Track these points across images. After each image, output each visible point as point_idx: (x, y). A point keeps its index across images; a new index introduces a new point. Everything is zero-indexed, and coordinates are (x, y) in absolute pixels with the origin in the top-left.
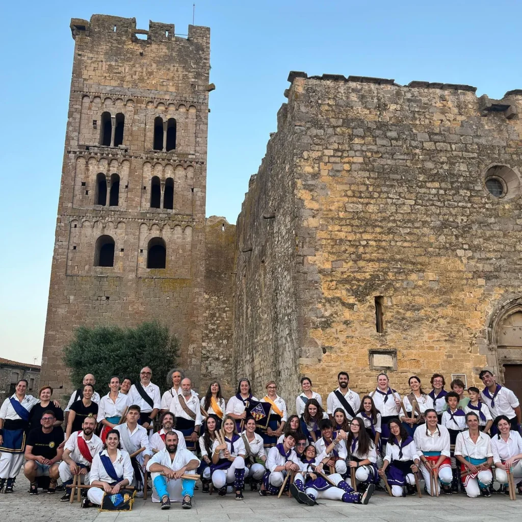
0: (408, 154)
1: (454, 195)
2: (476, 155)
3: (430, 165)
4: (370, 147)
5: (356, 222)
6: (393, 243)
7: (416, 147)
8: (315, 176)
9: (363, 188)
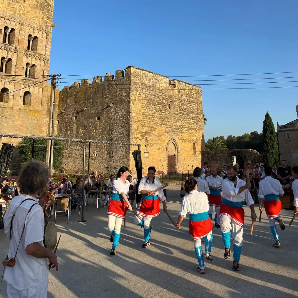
0: (154, 96)
1: (163, 109)
2: (167, 98)
3: (158, 99)
4: (147, 92)
5: (143, 115)
6: (150, 122)
7: (156, 94)
8: (135, 100)
9: (145, 105)
